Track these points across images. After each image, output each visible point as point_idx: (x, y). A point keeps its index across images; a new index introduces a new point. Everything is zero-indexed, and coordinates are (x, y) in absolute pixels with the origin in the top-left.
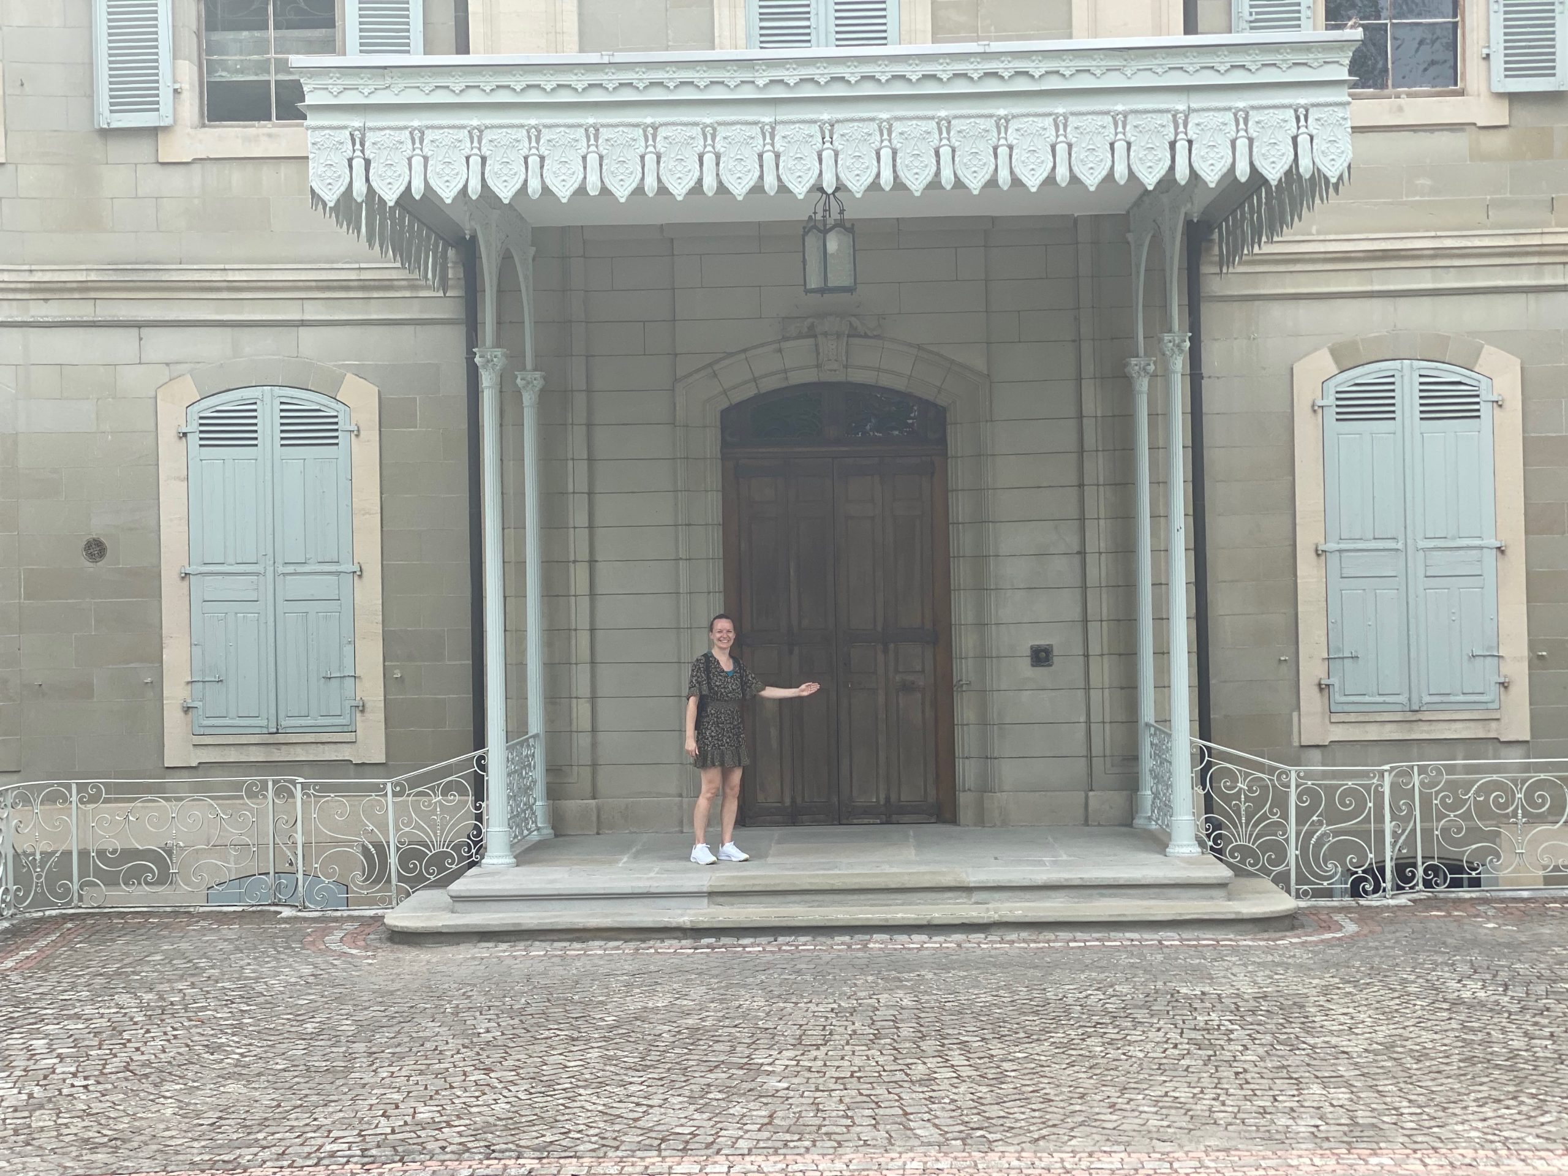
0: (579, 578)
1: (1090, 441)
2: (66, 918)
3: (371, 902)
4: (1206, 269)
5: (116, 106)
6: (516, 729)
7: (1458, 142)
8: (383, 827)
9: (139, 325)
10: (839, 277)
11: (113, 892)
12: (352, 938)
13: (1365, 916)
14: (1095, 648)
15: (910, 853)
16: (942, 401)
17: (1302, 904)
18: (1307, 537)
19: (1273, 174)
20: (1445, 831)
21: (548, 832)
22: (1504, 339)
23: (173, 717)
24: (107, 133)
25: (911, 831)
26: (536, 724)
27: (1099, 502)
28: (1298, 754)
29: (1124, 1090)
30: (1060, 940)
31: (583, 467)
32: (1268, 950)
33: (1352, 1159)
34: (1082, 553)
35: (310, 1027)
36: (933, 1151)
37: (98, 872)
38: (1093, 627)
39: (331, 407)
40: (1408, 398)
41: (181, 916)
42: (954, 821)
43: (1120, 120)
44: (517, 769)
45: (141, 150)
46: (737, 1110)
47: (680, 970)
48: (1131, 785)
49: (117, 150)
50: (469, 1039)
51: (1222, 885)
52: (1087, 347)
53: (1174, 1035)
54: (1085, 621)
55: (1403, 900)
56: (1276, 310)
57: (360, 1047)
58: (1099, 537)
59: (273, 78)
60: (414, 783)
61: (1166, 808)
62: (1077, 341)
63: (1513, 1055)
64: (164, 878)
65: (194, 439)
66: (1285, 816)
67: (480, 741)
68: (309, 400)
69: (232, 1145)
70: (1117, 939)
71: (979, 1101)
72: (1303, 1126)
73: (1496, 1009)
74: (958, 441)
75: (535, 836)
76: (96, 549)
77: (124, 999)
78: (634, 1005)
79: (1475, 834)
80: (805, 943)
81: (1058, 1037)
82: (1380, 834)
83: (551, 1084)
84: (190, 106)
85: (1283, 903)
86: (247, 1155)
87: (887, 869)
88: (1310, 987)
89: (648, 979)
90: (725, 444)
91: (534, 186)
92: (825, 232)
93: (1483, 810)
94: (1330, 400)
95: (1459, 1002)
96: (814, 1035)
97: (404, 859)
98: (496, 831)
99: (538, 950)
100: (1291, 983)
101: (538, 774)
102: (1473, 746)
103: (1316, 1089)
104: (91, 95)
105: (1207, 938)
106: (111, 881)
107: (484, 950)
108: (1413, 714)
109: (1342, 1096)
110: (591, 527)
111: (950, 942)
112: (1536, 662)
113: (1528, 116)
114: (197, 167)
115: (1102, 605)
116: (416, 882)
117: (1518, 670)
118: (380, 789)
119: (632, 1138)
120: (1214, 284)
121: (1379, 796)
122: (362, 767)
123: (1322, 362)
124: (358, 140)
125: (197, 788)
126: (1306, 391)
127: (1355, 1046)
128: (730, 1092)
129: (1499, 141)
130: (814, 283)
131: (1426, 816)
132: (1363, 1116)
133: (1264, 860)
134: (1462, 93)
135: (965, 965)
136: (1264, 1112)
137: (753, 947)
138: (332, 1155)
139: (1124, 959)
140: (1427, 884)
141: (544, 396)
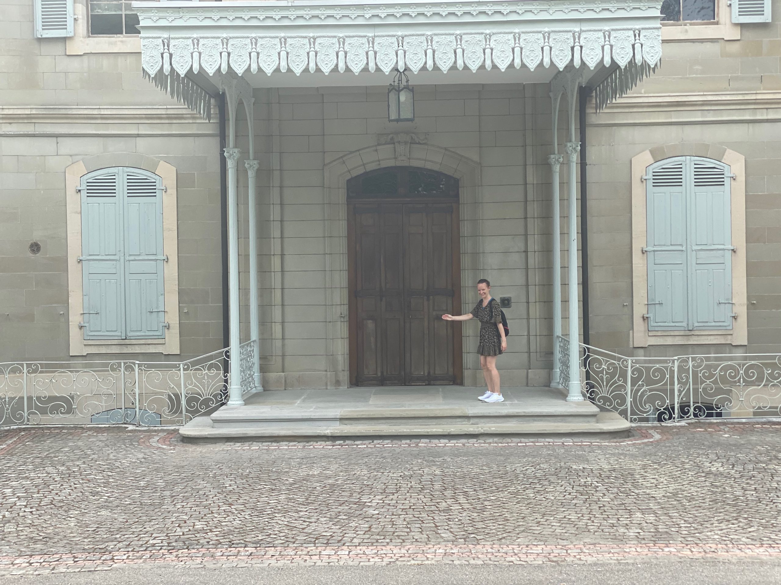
0: (276, 262)
1: (530, 197)
2: (21, 430)
3: (172, 422)
4: (589, 110)
5: (45, 27)
6: (245, 337)
7: (715, 48)
8: (179, 386)
9: (57, 136)
10: (406, 114)
11: (44, 417)
12: (164, 440)
13: (664, 431)
14: (532, 299)
15: (440, 400)
16: (457, 176)
17: (633, 425)
18: (638, 244)
19: (623, 63)
20: (704, 389)
21: (260, 389)
22: (736, 146)
23: (74, 331)
24: (41, 40)
25: (440, 388)
26: (254, 335)
27: (534, 227)
28: (632, 351)
29: (544, 515)
30: (513, 442)
31: (278, 208)
32: (616, 448)
33: (656, 549)
34: (526, 252)
35: (142, 483)
36: (450, 544)
37: (37, 408)
38: (531, 289)
39: (152, 178)
40: (689, 175)
41: (78, 430)
42: (461, 384)
43: (547, 36)
44: (245, 358)
45: (58, 49)
46: (353, 524)
47: (325, 456)
48: (549, 366)
49: (46, 48)
50: (221, 488)
51: (594, 416)
52: (529, 149)
53: (569, 489)
54: (527, 285)
55: (683, 423)
56: (623, 131)
57: (167, 493)
58: (534, 244)
59: (123, 13)
60: (194, 364)
61: (566, 378)
62: (525, 146)
63: (736, 498)
64: (70, 410)
65: (84, 193)
66: (625, 382)
67: (226, 343)
68: (142, 174)
69: (104, 541)
70: (541, 442)
71: (473, 520)
72: (632, 533)
73: (728, 476)
74: (465, 195)
75: (254, 391)
76: (35, 247)
77: (50, 469)
78: (303, 473)
79: (719, 391)
80: (388, 443)
81: (512, 489)
82: (672, 391)
83: (261, 511)
84: (82, 27)
85: (624, 424)
86: (111, 545)
87: (428, 407)
88: (637, 465)
89: (310, 461)
90: (349, 197)
91: (254, 67)
92: (399, 91)
93: (723, 379)
94: (650, 176)
95: (710, 473)
96: (392, 488)
97: (188, 402)
98: (235, 388)
99: (255, 446)
100: (627, 463)
101: (256, 360)
102: (718, 347)
103: (639, 515)
104: (32, 21)
105: (586, 441)
106: (43, 412)
107: (228, 446)
108: (689, 332)
109: (651, 518)
110: (282, 238)
111: (459, 443)
112: (751, 306)
113: (750, 35)
114: (85, 58)
115: (536, 278)
116: (194, 413)
117: (742, 311)
118: (177, 367)
119: (301, 538)
120: (593, 118)
121: (672, 372)
122: (168, 356)
123: (646, 157)
124: (166, 44)
125: (86, 366)
126: (638, 171)
127: (659, 494)
128: (350, 516)
129: (735, 48)
130: (393, 116)
131: (695, 382)
132: (662, 528)
133: (615, 403)
134: (717, 23)
135: (466, 454)
136: (613, 526)
137: (361, 445)
138: (153, 545)
139: (545, 452)
140: (695, 415)
141: (259, 173)
